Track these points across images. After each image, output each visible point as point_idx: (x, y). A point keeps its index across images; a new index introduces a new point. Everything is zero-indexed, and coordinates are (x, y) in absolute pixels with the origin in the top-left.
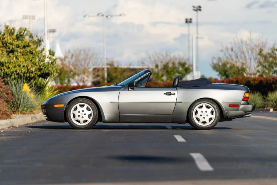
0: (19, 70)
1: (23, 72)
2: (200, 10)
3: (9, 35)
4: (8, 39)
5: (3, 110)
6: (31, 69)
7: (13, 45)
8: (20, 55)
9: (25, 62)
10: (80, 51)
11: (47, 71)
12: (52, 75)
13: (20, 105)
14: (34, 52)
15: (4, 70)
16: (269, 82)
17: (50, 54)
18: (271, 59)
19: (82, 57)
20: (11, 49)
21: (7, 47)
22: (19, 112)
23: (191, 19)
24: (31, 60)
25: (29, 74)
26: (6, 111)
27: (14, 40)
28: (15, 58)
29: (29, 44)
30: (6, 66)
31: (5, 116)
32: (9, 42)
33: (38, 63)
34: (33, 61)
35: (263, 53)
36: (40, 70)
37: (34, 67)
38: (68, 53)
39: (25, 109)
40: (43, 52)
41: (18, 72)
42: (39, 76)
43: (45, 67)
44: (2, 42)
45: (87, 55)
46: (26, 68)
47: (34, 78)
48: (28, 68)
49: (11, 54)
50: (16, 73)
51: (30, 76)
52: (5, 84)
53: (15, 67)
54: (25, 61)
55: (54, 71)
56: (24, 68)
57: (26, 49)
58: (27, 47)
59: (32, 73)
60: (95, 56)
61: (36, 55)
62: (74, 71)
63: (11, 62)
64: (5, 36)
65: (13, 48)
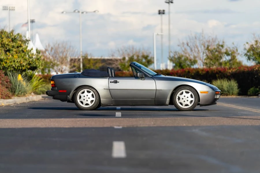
0: (14, 64)
1: (17, 66)
2: (172, 2)
3: (6, 38)
4: (6, 41)
5: (6, 93)
6: (23, 64)
7: (9, 46)
8: (15, 53)
9: (18, 59)
10: (59, 45)
11: (35, 65)
12: (39, 68)
13: (16, 90)
14: (25, 51)
15: (3, 64)
16: (214, 72)
17: (37, 52)
18: (217, 53)
19: (60, 50)
20: (8, 48)
21: (5, 47)
22: (16, 95)
23: (164, 11)
24: (23, 57)
25: (21, 67)
26: (8, 94)
27: (10, 42)
28: (11, 56)
29: (21, 45)
30: (4, 62)
31: (7, 97)
32: (6, 43)
33: (28, 59)
34: (24, 58)
35: (210, 48)
36: (29, 64)
37: (25, 62)
38: (48, 47)
39: (20, 93)
40: (32, 51)
41: (13, 66)
42: (29, 69)
43: (34, 62)
44: (1, 44)
45: (65, 48)
46: (19, 63)
47: (25, 70)
48: (21, 63)
49: (8, 53)
50: (12, 67)
51: (22, 69)
52: (5, 75)
53: (11, 62)
54: (19, 57)
55: (40, 66)
56: (18, 63)
57: (19, 49)
58: (20, 47)
59: (24, 66)
60: (71, 49)
61: (26, 53)
62: (53, 62)
63: (8, 59)
64: (3, 39)
65: (9, 48)
